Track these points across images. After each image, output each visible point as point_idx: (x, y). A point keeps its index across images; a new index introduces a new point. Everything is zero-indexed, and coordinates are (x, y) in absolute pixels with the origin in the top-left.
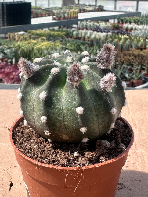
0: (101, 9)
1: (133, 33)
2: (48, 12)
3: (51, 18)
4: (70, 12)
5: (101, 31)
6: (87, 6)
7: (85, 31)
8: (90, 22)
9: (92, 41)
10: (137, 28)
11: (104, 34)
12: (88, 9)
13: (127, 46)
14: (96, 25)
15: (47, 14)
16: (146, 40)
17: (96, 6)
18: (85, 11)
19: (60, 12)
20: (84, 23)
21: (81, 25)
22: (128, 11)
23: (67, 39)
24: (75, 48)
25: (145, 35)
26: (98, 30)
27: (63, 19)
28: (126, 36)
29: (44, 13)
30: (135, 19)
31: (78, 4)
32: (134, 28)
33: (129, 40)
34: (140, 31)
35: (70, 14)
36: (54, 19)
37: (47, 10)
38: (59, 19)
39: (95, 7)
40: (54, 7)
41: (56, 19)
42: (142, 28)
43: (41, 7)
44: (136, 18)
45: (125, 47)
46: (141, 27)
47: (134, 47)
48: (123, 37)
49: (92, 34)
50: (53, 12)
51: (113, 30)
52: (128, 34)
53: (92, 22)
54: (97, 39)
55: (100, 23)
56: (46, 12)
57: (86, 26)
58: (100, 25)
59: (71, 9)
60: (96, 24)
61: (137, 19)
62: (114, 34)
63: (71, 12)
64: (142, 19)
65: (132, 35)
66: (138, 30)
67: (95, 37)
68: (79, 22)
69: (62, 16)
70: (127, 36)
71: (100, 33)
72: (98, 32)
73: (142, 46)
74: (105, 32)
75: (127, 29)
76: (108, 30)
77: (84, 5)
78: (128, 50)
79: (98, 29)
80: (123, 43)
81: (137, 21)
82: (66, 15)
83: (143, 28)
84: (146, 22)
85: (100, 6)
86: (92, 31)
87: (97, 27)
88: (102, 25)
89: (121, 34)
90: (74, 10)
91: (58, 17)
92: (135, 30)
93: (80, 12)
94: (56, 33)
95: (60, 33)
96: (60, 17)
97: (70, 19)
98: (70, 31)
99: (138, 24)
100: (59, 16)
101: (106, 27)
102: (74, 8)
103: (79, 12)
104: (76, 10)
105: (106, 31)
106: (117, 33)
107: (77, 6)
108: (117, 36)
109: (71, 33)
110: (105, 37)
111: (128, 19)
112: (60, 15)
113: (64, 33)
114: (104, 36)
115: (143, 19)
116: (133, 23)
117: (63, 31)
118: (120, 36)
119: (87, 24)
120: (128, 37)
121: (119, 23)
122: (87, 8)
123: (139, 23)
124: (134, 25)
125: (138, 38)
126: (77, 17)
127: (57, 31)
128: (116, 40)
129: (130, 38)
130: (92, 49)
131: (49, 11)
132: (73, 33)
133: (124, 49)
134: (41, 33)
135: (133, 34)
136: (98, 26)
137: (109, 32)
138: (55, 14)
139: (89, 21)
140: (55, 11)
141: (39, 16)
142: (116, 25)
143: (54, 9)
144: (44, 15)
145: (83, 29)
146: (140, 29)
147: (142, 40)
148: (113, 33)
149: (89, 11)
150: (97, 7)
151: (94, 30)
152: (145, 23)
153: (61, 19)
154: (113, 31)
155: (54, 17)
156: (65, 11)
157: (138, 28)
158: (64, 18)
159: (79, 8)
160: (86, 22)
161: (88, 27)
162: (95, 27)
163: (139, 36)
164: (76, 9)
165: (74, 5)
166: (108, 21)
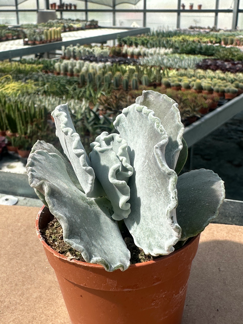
0: (94, 25)
1: (142, 61)
2: (17, 33)
3: (21, 41)
4: (49, 31)
5: (96, 61)
6: (74, 22)
7: (72, 60)
8: (79, 47)
9: (83, 77)
10: (146, 53)
11: (101, 64)
12: (76, 26)
13: (135, 82)
14: (88, 51)
15: (15, 35)
16: (160, 71)
17: (86, 20)
18: (71, 29)
19: (35, 32)
20: (71, 48)
21: (66, 51)
22: (132, 26)
23: (46, 75)
24: (58, 90)
25: (158, 64)
26: (92, 59)
27: (40, 44)
28: (131, 67)
29: (10, 34)
30: (143, 39)
31: (62, 19)
32: (142, 53)
33: (136, 73)
34: (150, 58)
35: (49, 34)
36: (26, 43)
37: (15, 29)
38: (34, 44)
39: (85, 22)
40: (25, 25)
41: (29, 42)
42: (153, 52)
43: (6, 25)
44: (144, 37)
45: (131, 83)
46: (151, 51)
47: (144, 82)
48: (127, 69)
49: (83, 66)
50: (23, 33)
51: (113, 57)
52: (135, 63)
53: (82, 47)
54: (91, 74)
55: (94, 47)
56: (14, 32)
57: (74, 52)
58: (94, 50)
59: (51, 26)
60: (87, 49)
61: (146, 40)
62: (115, 64)
63: (51, 32)
64: (152, 39)
65: (140, 64)
66: (148, 56)
67: (87, 71)
68: (63, 47)
69: (38, 38)
70: (134, 65)
71: (94, 64)
72: (91, 61)
73: (155, 81)
74: (101, 61)
75: (132, 55)
76: (106, 57)
77: (70, 19)
78: (137, 88)
79: (91, 57)
80: (129, 78)
81: (146, 42)
82: (44, 37)
83: (155, 52)
84: (158, 43)
85: (93, 21)
86: (82, 61)
87: (89, 53)
88: (97, 50)
89: (125, 63)
90: (55, 28)
91: (32, 41)
92: (144, 57)
93: (65, 31)
94: (28, 67)
95: (34, 66)
96: (35, 40)
97: (50, 42)
98: (50, 62)
99: (147, 47)
100: (32, 39)
101: (102, 54)
102: (55, 25)
103: (63, 31)
104: (59, 29)
105: (102, 59)
106: (120, 63)
107: (60, 21)
108: (119, 67)
109: (51, 65)
110: (102, 70)
111: (133, 38)
112: (34, 37)
113: (41, 66)
114: (100, 69)
115: (154, 39)
116: (141, 45)
117: (40, 63)
118: (124, 67)
119: (74, 49)
120: (134, 68)
121: (120, 45)
122: (75, 24)
123: (149, 45)
124: (142, 48)
125: (149, 68)
126: (61, 39)
127: (30, 63)
128: (118, 73)
129: (138, 69)
130: (83, 90)
131: (18, 31)
132: (54, 64)
133: (130, 86)
134: (5, 68)
135: (142, 63)
136: (91, 52)
137: (107, 61)
138: (28, 36)
139: (78, 44)
140: (27, 31)
141: (4, 39)
142: (117, 49)
143: (26, 28)
144: (11, 38)
145: (69, 59)
146: (151, 55)
147: (155, 72)
148: (112, 62)
149: (78, 29)
150: (88, 23)
151: (85, 60)
152: (156, 44)
153: (37, 42)
154: (114, 60)
155: (26, 40)
156: (42, 30)
157: (148, 52)
158: (41, 41)
159: (62, 25)
160: (74, 46)
161: (76, 54)
162: (87, 54)
163: (150, 64)
164: (59, 26)
165: (56, 21)
166: (105, 42)
